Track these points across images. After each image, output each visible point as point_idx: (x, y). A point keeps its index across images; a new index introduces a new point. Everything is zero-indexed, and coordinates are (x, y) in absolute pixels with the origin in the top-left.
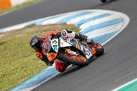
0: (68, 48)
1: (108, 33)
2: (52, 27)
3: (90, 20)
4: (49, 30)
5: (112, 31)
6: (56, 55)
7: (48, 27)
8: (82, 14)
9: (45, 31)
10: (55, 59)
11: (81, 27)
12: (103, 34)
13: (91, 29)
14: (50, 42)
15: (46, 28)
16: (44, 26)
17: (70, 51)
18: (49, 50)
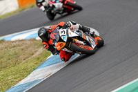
2: (21, 43)
4: (19, 46)
6: (64, 44)
7: (17, 43)
9: (14, 46)
10: (63, 48)
14: (58, 32)
15: (15, 44)
16: (13, 42)
17: (77, 41)
18: (57, 40)
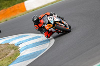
0: (57, 21)
1: (39, 50)
3: (26, 41)
5: (42, 49)
6: (52, 25)
8: (20, 37)
11: (20, 46)
12: (36, 51)
13: (27, 47)
